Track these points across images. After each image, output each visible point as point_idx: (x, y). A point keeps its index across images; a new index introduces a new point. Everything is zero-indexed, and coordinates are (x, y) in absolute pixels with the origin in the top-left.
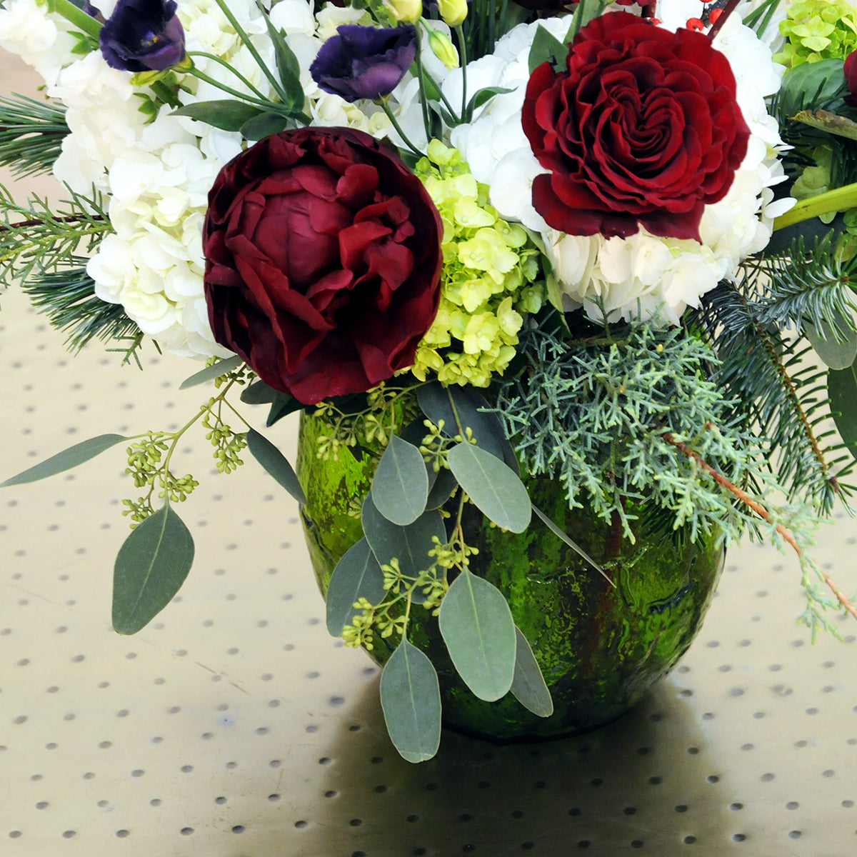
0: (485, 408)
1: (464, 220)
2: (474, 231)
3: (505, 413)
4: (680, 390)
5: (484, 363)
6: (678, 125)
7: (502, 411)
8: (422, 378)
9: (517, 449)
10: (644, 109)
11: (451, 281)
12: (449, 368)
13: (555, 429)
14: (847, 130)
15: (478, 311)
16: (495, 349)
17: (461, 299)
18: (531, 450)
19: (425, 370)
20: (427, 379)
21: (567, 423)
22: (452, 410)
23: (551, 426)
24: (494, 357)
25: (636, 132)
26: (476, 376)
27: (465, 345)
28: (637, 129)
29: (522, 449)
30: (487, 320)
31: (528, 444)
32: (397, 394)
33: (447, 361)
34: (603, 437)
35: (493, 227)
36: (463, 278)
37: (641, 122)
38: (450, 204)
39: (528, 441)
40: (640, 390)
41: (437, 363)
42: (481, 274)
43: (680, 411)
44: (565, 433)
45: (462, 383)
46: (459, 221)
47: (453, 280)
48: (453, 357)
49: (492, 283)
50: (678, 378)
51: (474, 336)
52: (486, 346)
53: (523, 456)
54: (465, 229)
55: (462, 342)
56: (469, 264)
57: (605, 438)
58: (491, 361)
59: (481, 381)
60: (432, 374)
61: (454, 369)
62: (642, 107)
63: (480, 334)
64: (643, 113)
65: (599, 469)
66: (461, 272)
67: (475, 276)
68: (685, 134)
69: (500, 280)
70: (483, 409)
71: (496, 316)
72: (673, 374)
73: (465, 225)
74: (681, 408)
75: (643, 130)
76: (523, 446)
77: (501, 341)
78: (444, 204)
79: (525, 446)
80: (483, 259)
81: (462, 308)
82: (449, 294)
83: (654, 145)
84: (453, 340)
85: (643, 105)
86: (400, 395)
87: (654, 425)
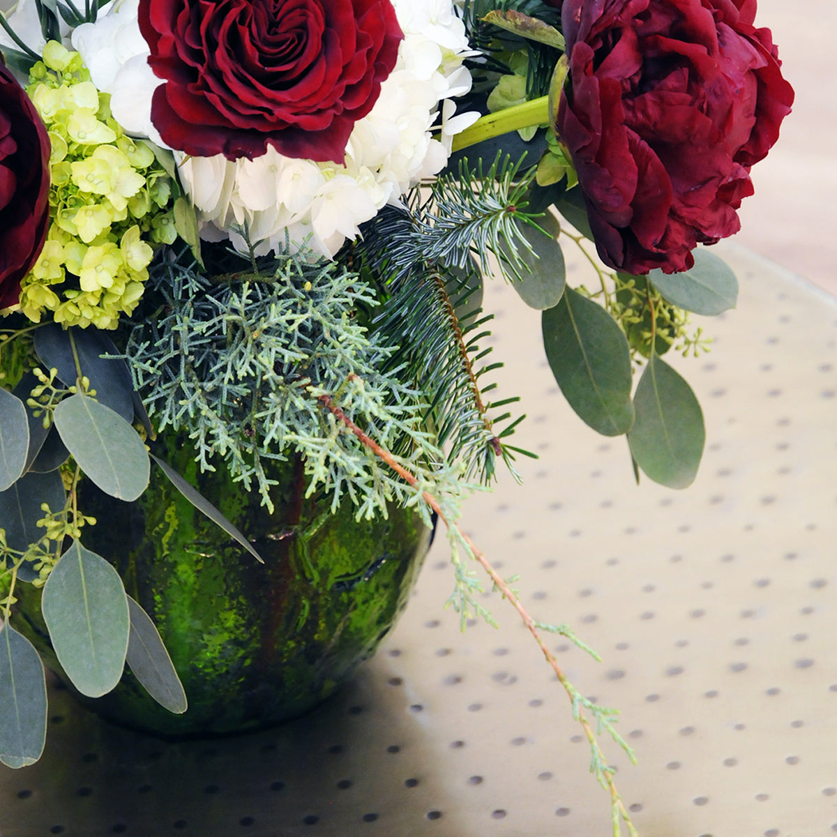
0: (109, 354)
1: (80, 135)
2: (92, 148)
3: (133, 359)
4: (327, 335)
5: (108, 301)
6: (316, 27)
7: (130, 358)
8: (35, 319)
9: (145, 402)
10: (276, 10)
11: (65, 207)
12: (66, 308)
13: (189, 379)
14: (539, 34)
15: (97, 241)
16: (120, 287)
17: (75, 227)
18: (160, 404)
19: (39, 309)
20: (42, 320)
21: (203, 373)
22: (73, 356)
23: (182, 376)
24: (117, 295)
25: (268, 36)
26: (99, 317)
27: (81, 281)
28: (268, 33)
29: (152, 401)
30: (108, 252)
31: (157, 397)
32: (9, 336)
33: (64, 300)
34: (241, 389)
35: (114, 144)
36: (78, 203)
37: (273, 25)
38: (62, 117)
39: (158, 392)
40: (283, 335)
41: (51, 301)
42: (100, 199)
43: (325, 359)
44: (199, 384)
45: (84, 325)
46: (74, 137)
47: (68, 206)
48: (70, 294)
49: (112, 210)
50: (324, 321)
51: (93, 270)
52: (108, 283)
53: (152, 410)
54: (81, 147)
55: (79, 278)
56: (85, 187)
57: (242, 390)
58: (116, 300)
59: (106, 321)
60: (48, 315)
61: (72, 309)
62: (275, 7)
63: (100, 268)
64: (276, 15)
65: (238, 426)
66: (75, 196)
67: (92, 201)
68: (325, 39)
69: (122, 206)
70: (107, 356)
71: (119, 247)
72: (318, 316)
73: (81, 141)
74: (326, 356)
75: (276, 33)
76: (152, 398)
77: (125, 276)
78: (58, 117)
79: (153, 399)
80: (102, 181)
81: (78, 237)
82: (62, 222)
83: (288, 51)
84: (68, 275)
85: (277, 5)
86: (12, 338)
87: (297, 376)
